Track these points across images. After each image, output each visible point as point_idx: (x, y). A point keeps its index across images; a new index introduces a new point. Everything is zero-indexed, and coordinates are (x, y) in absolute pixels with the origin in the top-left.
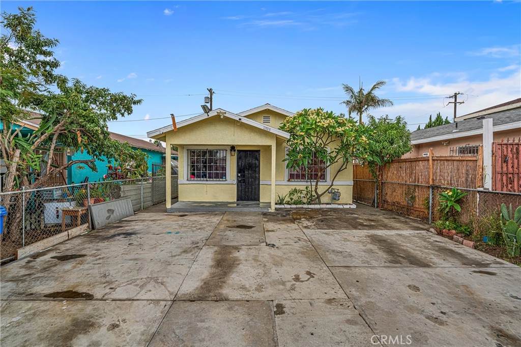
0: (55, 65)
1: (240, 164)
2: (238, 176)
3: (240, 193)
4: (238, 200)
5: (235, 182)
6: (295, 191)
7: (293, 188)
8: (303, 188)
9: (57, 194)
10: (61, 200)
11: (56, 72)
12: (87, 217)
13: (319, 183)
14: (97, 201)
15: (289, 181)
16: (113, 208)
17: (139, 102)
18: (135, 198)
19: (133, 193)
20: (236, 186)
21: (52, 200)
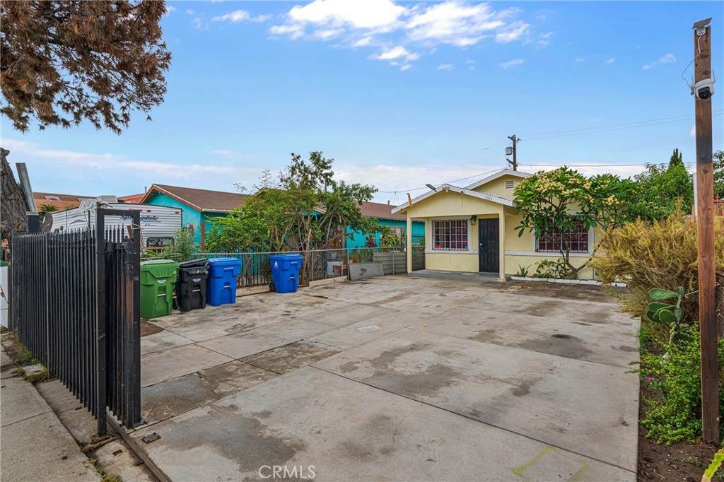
0: (331, 174)
1: (482, 233)
2: (480, 246)
3: (482, 263)
4: (480, 271)
5: (477, 252)
6: (545, 263)
7: (544, 259)
8: (555, 260)
9: (334, 256)
10: (336, 260)
11: (332, 179)
12: (346, 272)
13: (570, 255)
14: (355, 262)
15: (537, 251)
16: (365, 268)
17: (376, 190)
18: (387, 263)
19: (385, 259)
20: (478, 256)
21: (331, 260)
